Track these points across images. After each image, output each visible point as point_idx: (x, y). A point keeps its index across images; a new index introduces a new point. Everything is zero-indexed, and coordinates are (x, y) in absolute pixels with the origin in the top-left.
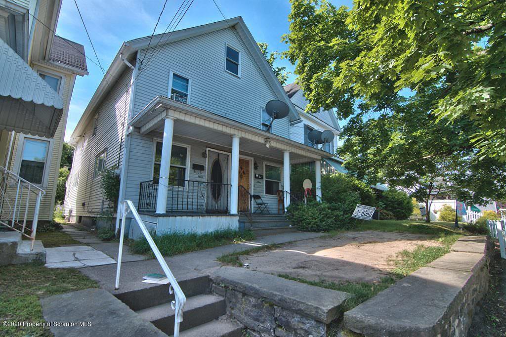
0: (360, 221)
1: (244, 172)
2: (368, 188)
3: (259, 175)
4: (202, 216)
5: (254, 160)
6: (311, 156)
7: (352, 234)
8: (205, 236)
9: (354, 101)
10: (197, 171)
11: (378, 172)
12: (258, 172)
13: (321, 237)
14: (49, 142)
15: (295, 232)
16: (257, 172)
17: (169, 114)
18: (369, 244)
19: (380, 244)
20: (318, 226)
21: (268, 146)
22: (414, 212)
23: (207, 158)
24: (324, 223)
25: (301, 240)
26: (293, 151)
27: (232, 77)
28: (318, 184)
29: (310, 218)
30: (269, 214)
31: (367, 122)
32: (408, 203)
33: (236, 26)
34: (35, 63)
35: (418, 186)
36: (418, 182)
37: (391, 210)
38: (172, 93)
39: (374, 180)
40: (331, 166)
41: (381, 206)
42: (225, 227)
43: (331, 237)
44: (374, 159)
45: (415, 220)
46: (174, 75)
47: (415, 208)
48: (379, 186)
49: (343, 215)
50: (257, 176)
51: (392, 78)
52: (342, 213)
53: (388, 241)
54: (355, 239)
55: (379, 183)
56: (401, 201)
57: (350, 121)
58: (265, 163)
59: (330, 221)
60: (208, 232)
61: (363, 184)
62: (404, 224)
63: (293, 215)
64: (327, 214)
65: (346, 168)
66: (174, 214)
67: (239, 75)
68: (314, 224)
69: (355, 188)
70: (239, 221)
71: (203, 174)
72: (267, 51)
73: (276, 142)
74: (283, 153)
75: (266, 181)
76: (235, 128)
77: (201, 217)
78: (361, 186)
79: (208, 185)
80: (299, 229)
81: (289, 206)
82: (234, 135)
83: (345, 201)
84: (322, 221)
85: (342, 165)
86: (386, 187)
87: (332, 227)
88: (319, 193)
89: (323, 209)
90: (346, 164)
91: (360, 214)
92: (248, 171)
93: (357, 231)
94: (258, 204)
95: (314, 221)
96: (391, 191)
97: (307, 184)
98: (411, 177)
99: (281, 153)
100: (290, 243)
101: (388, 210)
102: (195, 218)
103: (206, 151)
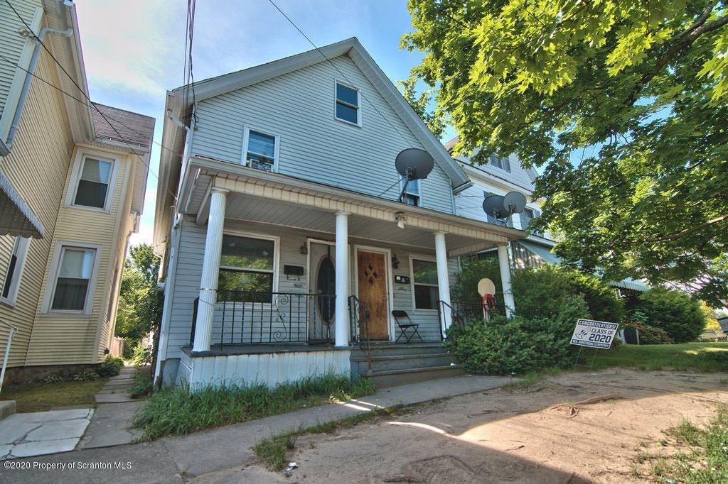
0: (589, 351)
1: (375, 275)
2: (606, 288)
3: (402, 277)
4: (277, 353)
5: (392, 252)
6: (487, 238)
7: (573, 378)
8: (283, 388)
9: (552, 134)
10: (292, 277)
11: (623, 259)
12: (401, 271)
13: (505, 388)
14: (96, 249)
15: (460, 375)
16: (399, 272)
17: (216, 185)
18: (601, 405)
19: (628, 403)
20: (502, 363)
21: (401, 225)
22: (708, 327)
23: (309, 255)
24: (514, 357)
25: (462, 395)
26: (451, 231)
27: (346, 126)
28: (506, 287)
29: (486, 349)
30: (422, 342)
31: (580, 167)
32: (693, 310)
33: (350, 52)
34: (80, 145)
35: (706, 279)
36: (705, 272)
37: (661, 326)
38: (248, 159)
39: (616, 272)
40: (534, 254)
41: (640, 319)
42: (322, 372)
43: (525, 386)
44: (609, 236)
45: (713, 340)
46: (251, 132)
47: (708, 319)
48: (628, 282)
49: (555, 340)
50: (398, 278)
51: (596, 42)
52: (552, 336)
53: (646, 396)
54: (573, 391)
55: (630, 279)
56: (679, 307)
57: (548, 168)
58: (411, 258)
59: (525, 352)
60: (288, 381)
61: (594, 280)
62: (688, 352)
63: (456, 344)
64: (519, 341)
65: (559, 254)
66: (224, 350)
67: (360, 124)
68: (495, 359)
69: (579, 288)
70: (352, 360)
71: (301, 281)
72: (414, 90)
73: (418, 218)
74: (434, 236)
75: (415, 286)
76: (339, 199)
77: (275, 355)
78: (592, 285)
79: (310, 298)
80: (468, 370)
81: (451, 327)
82: (337, 211)
83: (557, 313)
84: (509, 353)
85: (552, 251)
86: (643, 284)
87: (531, 364)
88: (509, 301)
89: (513, 331)
90: (557, 247)
91: (586, 338)
92: (383, 271)
93: (586, 370)
94: (401, 327)
95: (493, 354)
96: (654, 291)
97: (485, 287)
98: (689, 262)
99: (430, 236)
100: (434, 401)
101: (656, 326)
102: (263, 357)
103: (305, 244)
